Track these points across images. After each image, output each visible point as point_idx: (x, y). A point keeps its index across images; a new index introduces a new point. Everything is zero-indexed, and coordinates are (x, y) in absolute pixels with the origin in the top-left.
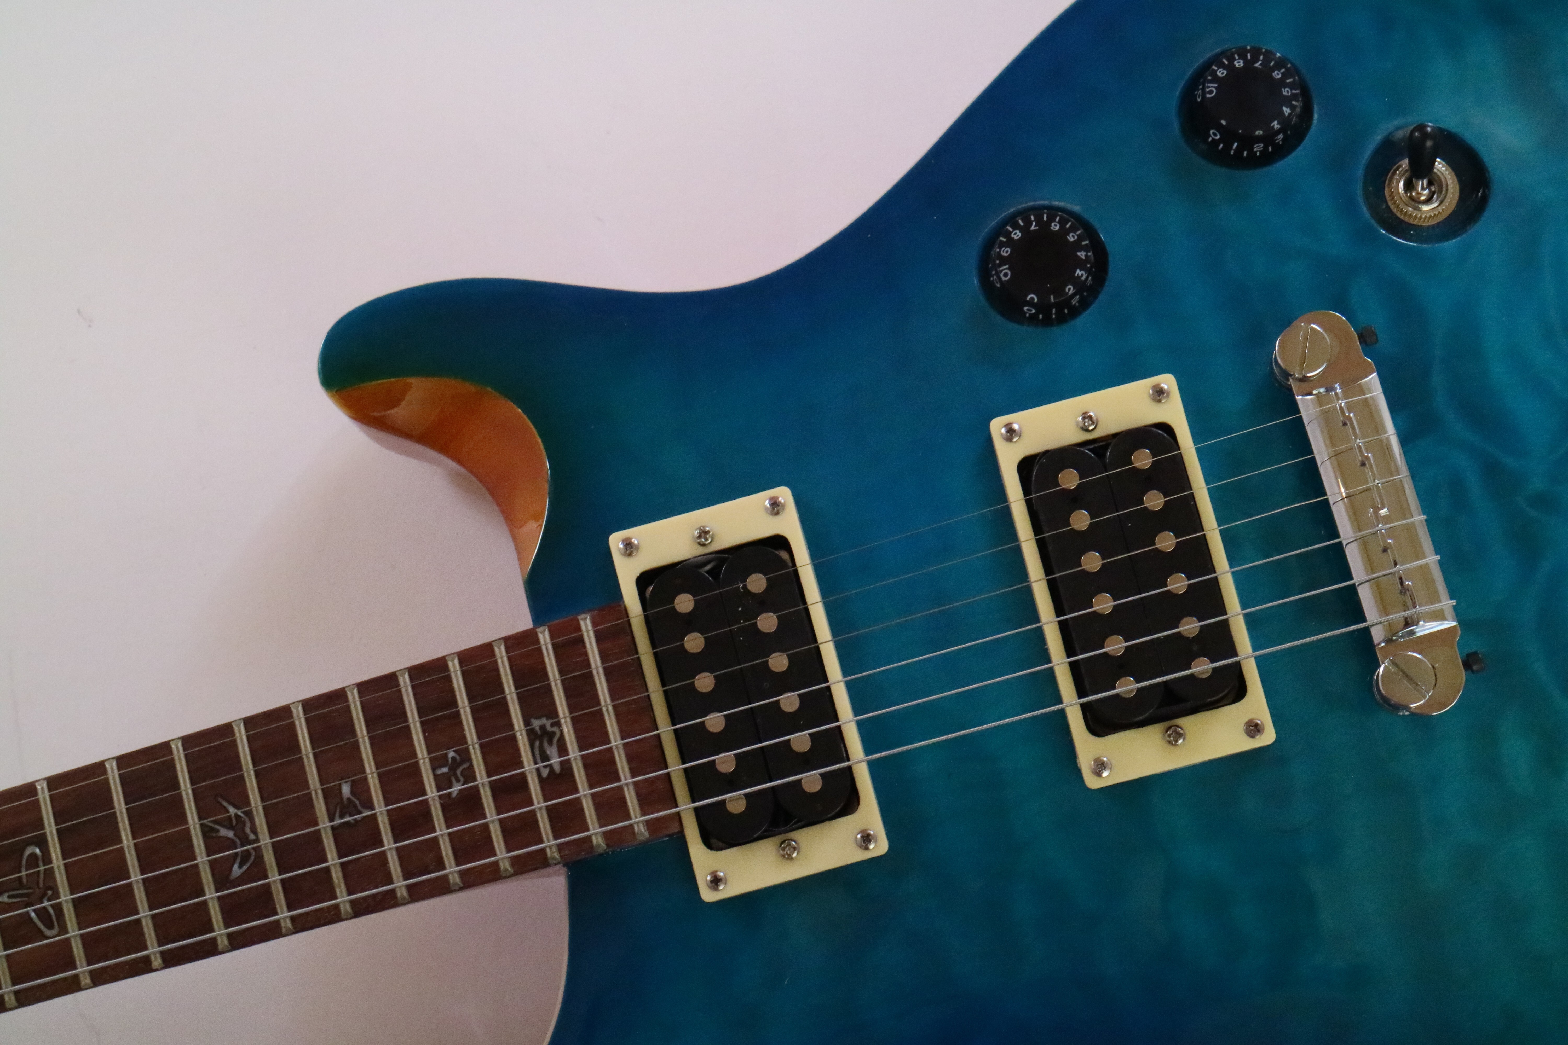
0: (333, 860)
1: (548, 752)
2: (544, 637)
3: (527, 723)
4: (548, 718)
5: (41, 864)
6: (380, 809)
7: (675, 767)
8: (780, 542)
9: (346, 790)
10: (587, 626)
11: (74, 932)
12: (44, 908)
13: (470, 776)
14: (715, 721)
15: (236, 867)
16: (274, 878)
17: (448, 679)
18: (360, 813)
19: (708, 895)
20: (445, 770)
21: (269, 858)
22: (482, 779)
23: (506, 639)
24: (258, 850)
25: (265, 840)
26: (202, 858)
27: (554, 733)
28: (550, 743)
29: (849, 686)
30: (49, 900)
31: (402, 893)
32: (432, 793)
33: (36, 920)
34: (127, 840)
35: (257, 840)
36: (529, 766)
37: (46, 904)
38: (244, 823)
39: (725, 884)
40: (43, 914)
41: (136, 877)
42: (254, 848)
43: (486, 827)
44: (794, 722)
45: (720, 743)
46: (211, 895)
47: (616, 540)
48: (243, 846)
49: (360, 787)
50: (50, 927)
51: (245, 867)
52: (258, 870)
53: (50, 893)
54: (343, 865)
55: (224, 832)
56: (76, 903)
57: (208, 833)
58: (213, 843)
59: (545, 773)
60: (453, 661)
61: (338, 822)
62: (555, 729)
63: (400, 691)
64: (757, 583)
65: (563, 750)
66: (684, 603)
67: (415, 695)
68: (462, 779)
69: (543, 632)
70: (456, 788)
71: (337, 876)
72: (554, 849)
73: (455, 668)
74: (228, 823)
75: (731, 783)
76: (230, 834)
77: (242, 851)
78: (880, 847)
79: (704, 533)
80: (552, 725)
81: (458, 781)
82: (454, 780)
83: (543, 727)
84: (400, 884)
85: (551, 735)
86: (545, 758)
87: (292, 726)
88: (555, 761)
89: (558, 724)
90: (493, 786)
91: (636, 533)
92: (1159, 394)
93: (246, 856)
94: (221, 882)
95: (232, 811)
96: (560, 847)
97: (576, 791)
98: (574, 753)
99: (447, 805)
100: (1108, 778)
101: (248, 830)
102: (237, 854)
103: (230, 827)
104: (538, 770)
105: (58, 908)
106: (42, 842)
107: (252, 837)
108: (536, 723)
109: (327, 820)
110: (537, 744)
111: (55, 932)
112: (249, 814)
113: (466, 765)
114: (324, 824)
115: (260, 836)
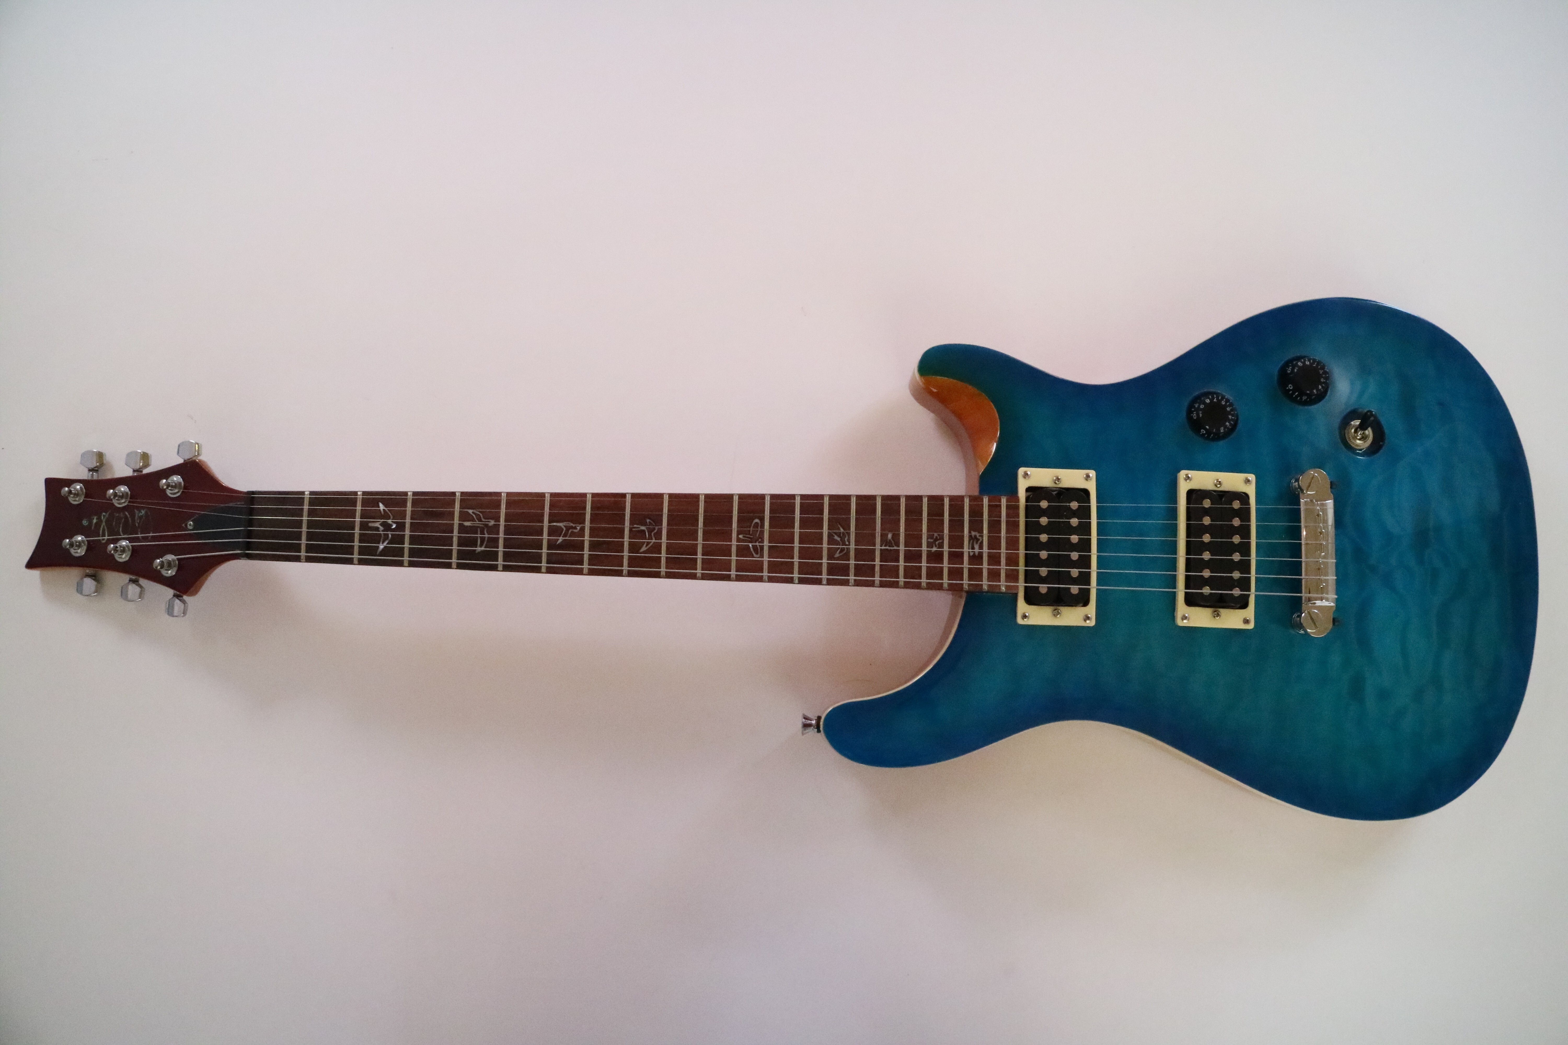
0: (877, 562)
1: (975, 547)
2: (986, 501)
3: (970, 532)
4: (979, 532)
5: (759, 527)
6: (902, 548)
7: (1022, 568)
8: (1086, 492)
9: (890, 536)
10: (1004, 501)
11: (766, 559)
12: (756, 545)
13: (941, 546)
14: (1044, 554)
15: (838, 552)
16: (852, 562)
17: (943, 505)
18: (894, 547)
19: (1020, 621)
20: (932, 540)
21: (852, 554)
22: (946, 548)
23: (970, 496)
24: (848, 549)
25: (852, 546)
26: (825, 546)
27: (979, 540)
28: (977, 543)
29: (1098, 557)
30: (759, 543)
31: (902, 584)
32: (924, 548)
33: (752, 549)
34: (797, 530)
35: (849, 545)
36: (966, 549)
37: (757, 544)
38: (846, 537)
39: (1028, 619)
40: (755, 547)
41: (796, 544)
42: (847, 548)
43: (942, 568)
44: (1074, 564)
45: (1043, 563)
46: (825, 561)
47: (1021, 471)
48: (842, 545)
49: (896, 537)
50: (757, 553)
51: (841, 554)
52: (846, 557)
53: (760, 540)
54: (881, 565)
55: (836, 537)
56: (770, 547)
57: (830, 536)
58: (831, 541)
59: (972, 554)
60: (947, 498)
61: (883, 548)
62: (980, 538)
63: (922, 504)
64: (1074, 505)
65: (981, 547)
66: (1044, 504)
67: (928, 507)
68: (938, 546)
69: (986, 498)
70: (934, 549)
71: (877, 569)
72: (967, 585)
73: (947, 501)
74: (839, 535)
75: (1043, 580)
76: (839, 539)
77: (842, 548)
78: (1091, 623)
79: (1058, 479)
80: (980, 536)
81: (936, 546)
82: (934, 545)
83: (975, 536)
84: (902, 580)
85: (978, 540)
86: (973, 548)
87: (875, 504)
88: (977, 550)
89: (982, 536)
90: (950, 553)
91: (1030, 471)
92: (1247, 481)
93: (842, 550)
94: (830, 557)
95: (842, 530)
96: (969, 585)
97: (982, 565)
98: (985, 550)
99: (930, 554)
100: (1185, 623)
101: (846, 539)
102: (839, 548)
103: (839, 536)
104: (969, 552)
105: (762, 548)
106: (762, 519)
107: (847, 543)
108: (973, 533)
109: (879, 546)
110: (972, 541)
111: (758, 556)
112: (849, 534)
113: (941, 541)
114: (878, 547)
115: (851, 544)
